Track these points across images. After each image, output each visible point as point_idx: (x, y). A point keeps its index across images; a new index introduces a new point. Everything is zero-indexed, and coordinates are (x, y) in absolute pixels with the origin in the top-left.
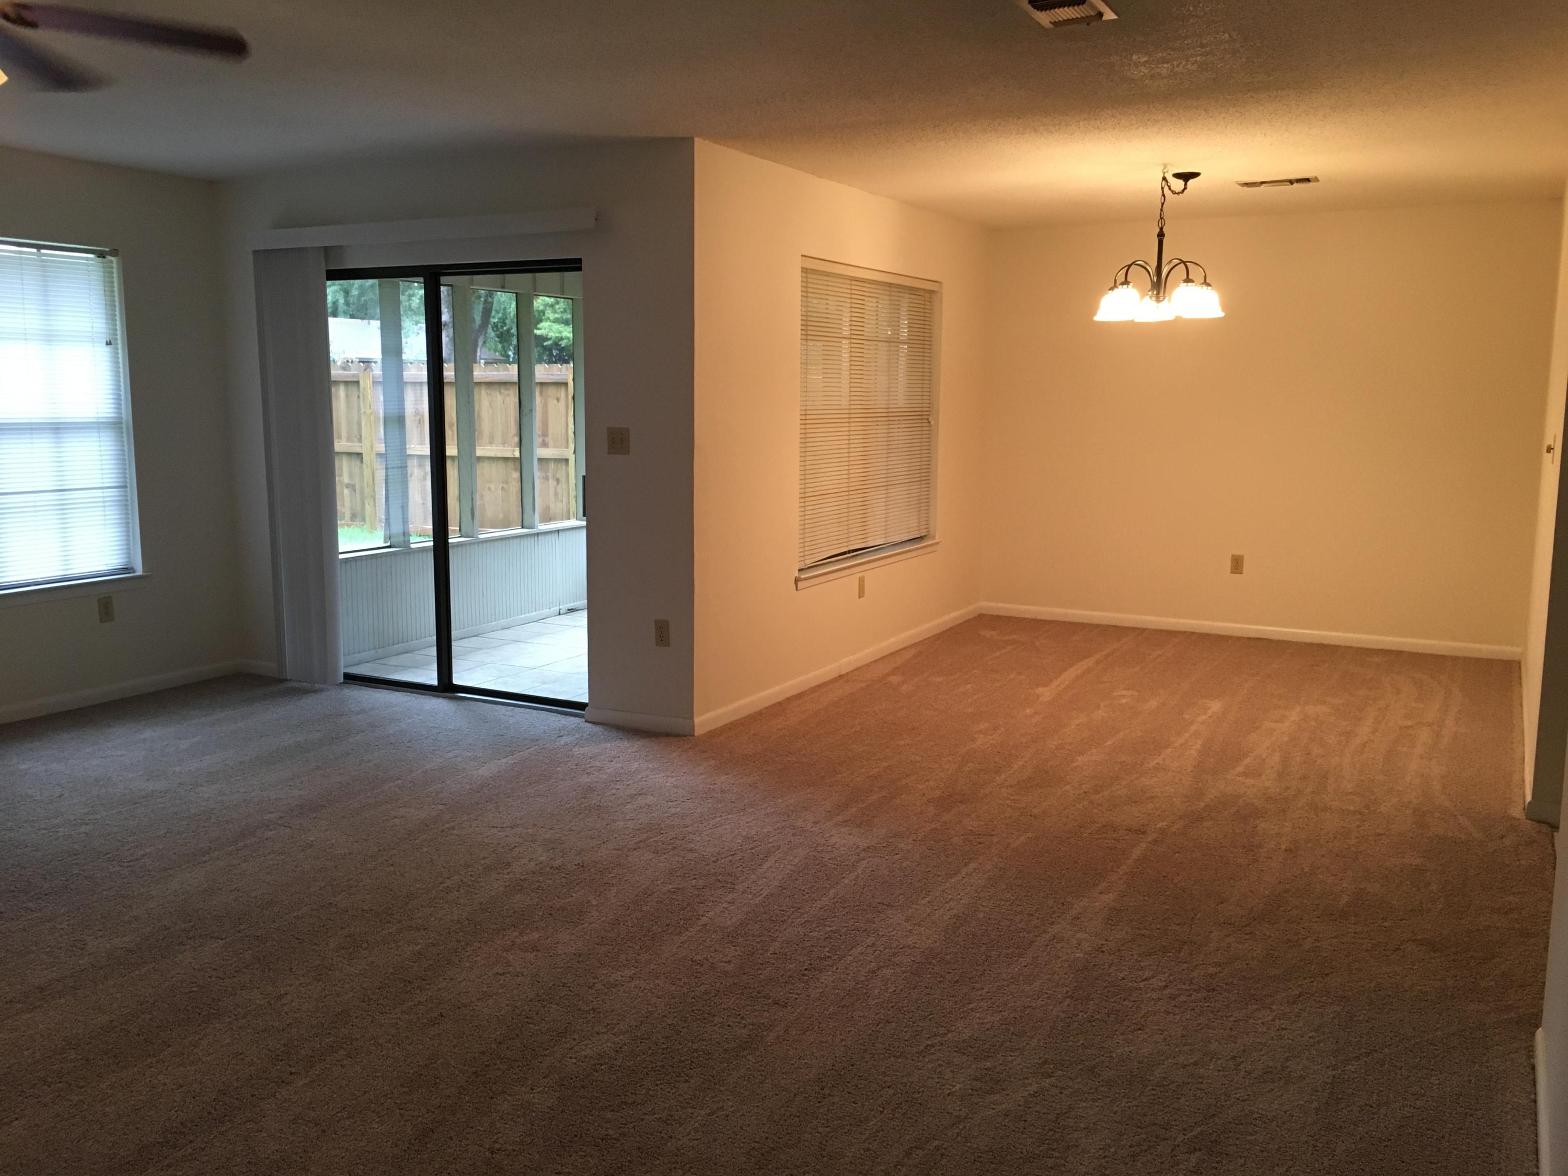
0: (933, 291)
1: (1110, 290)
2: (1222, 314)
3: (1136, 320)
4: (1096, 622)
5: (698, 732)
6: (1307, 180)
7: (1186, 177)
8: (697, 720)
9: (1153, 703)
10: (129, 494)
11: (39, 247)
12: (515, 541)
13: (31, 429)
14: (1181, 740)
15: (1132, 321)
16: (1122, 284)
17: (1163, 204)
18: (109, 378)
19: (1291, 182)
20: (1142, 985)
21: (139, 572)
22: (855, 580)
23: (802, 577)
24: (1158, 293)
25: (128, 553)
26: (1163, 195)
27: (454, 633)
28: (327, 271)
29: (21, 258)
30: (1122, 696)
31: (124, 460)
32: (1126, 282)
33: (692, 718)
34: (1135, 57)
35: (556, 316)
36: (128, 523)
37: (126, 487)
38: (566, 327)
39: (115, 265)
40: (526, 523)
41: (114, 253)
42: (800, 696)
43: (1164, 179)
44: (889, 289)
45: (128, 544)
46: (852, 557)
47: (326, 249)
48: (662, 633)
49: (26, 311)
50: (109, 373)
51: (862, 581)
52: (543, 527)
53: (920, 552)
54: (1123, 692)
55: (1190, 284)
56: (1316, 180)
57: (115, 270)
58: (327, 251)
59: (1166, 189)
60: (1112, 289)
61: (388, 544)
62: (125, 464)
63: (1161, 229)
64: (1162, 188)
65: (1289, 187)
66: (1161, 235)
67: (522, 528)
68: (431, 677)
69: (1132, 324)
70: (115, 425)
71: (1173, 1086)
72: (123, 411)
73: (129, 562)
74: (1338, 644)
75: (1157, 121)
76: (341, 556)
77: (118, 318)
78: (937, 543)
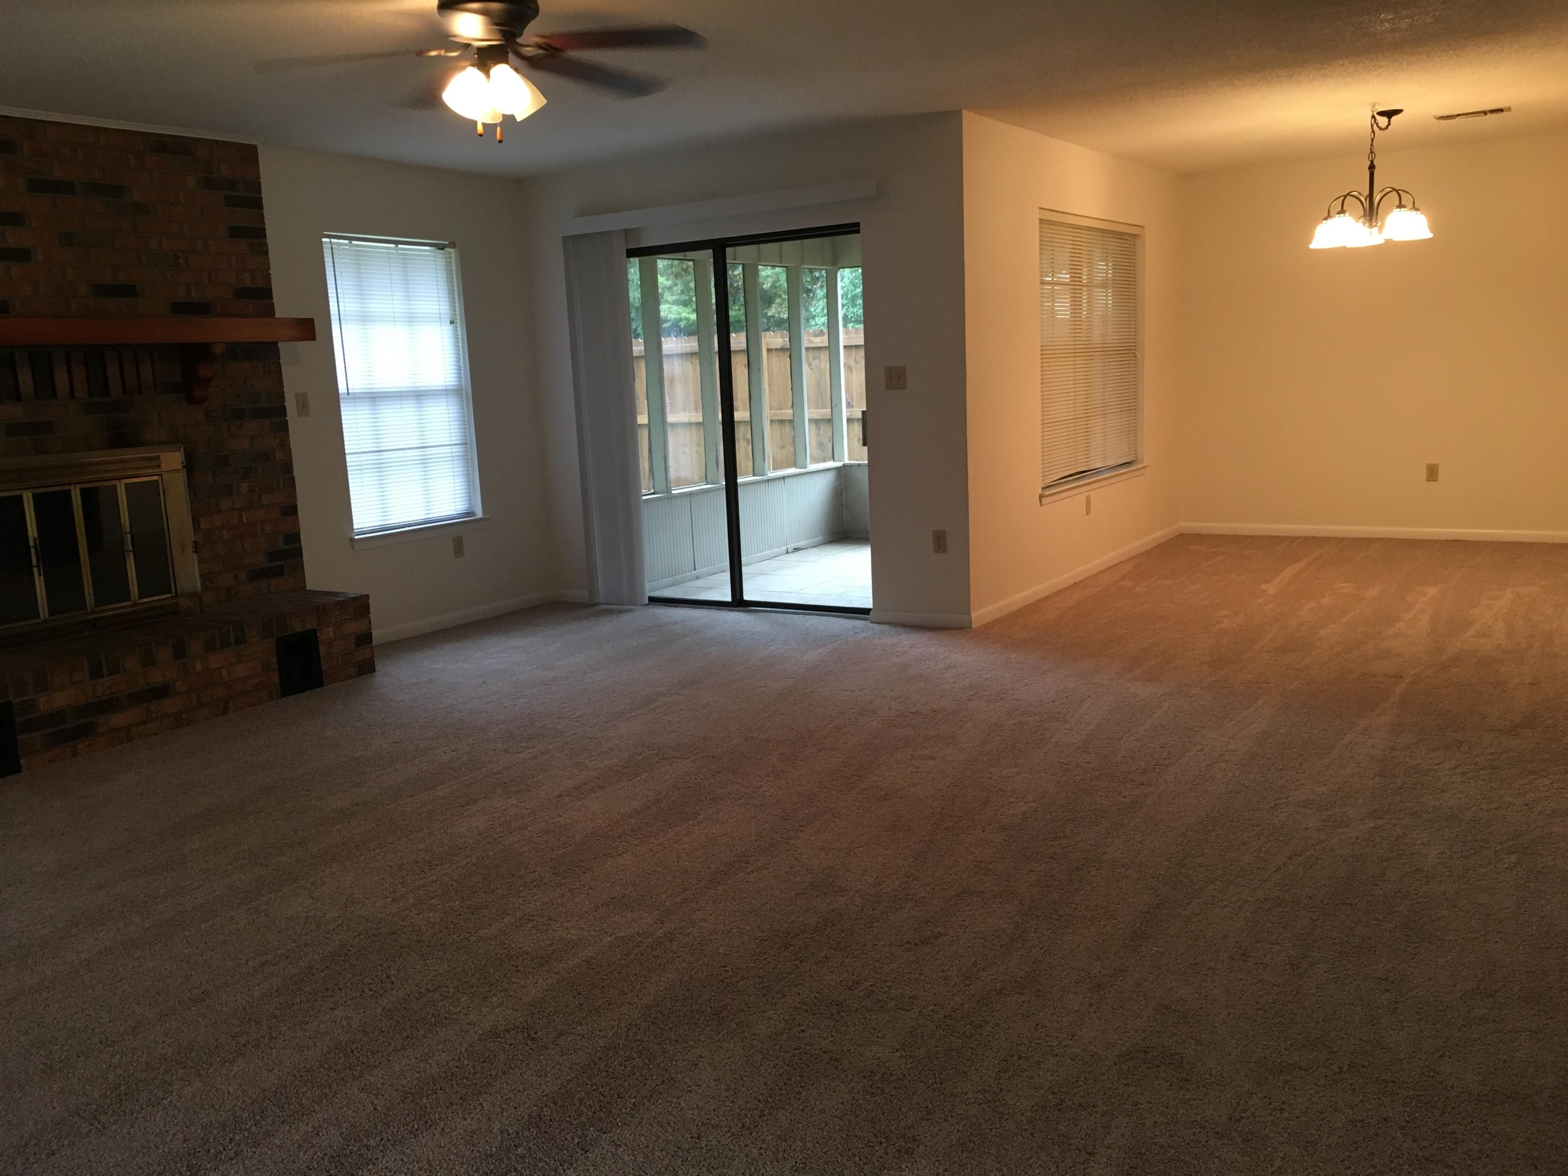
0: (1137, 235)
1: (1324, 219)
2: (1430, 235)
3: (1348, 246)
4: (1295, 534)
5: (975, 625)
6: (1501, 110)
7: (1389, 114)
8: (973, 615)
9: (1373, 592)
10: (469, 450)
11: (397, 243)
12: (751, 487)
13: (401, 396)
14: (1409, 616)
15: (1345, 247)
16: (1339, 213)
17: (1373, 140)
18: (452, 352)
19: (1485, 113)
20: (1436, 767)
21: (479, 514)
22: (1084, 496)
23: (1046, 493)
24: (1371, 220)
25: (470, 499)
26: (1373, 132)
27: (744, 560)
28: (627, 250)
29: (389, 253)
30: (1344, 587)
31: (465, 421)
32: (1342, 211)
33: (968, 612)
34: (1383, 15)
35: (675, 298)
36: (469, 474)
37: (467, 444)
38: (685, 308)
39: (453, 256)
40: (756, 472)
41: (452, 245)
42: (1047, 598)
43: (1373, 117)
44: (1101, 235)
45: (469, 492)
46: (1078, 478)
47: (626, 232)
48: (940, 542)
49: (394, 298)
50: (452, 348)
51: (1088, 499)
52: (772, 474)
53: (1128, 476)
54: (1342, 585)
55: (1402, 209)
56: (1509, 109)
57: (453, 260)
58: (627, 233)
59: (1375, 126)
60: (1326, 219)
61: (653, 491)
62: (465, 425)
63: (1372, 162)
64: (1372, 125)
65: (1483, 118)
66: (1372, 167)
67: (754, 475)
68: (726, 595)
69: (1344, 249)
70: (457, 391)
71: (1483, 821)
72: (463, 380)
73: (470, 507)
74: (1533, 541)
75: (1382, 67)
76: (644, 498)
77: (457, 300)
78: (1145, 467)
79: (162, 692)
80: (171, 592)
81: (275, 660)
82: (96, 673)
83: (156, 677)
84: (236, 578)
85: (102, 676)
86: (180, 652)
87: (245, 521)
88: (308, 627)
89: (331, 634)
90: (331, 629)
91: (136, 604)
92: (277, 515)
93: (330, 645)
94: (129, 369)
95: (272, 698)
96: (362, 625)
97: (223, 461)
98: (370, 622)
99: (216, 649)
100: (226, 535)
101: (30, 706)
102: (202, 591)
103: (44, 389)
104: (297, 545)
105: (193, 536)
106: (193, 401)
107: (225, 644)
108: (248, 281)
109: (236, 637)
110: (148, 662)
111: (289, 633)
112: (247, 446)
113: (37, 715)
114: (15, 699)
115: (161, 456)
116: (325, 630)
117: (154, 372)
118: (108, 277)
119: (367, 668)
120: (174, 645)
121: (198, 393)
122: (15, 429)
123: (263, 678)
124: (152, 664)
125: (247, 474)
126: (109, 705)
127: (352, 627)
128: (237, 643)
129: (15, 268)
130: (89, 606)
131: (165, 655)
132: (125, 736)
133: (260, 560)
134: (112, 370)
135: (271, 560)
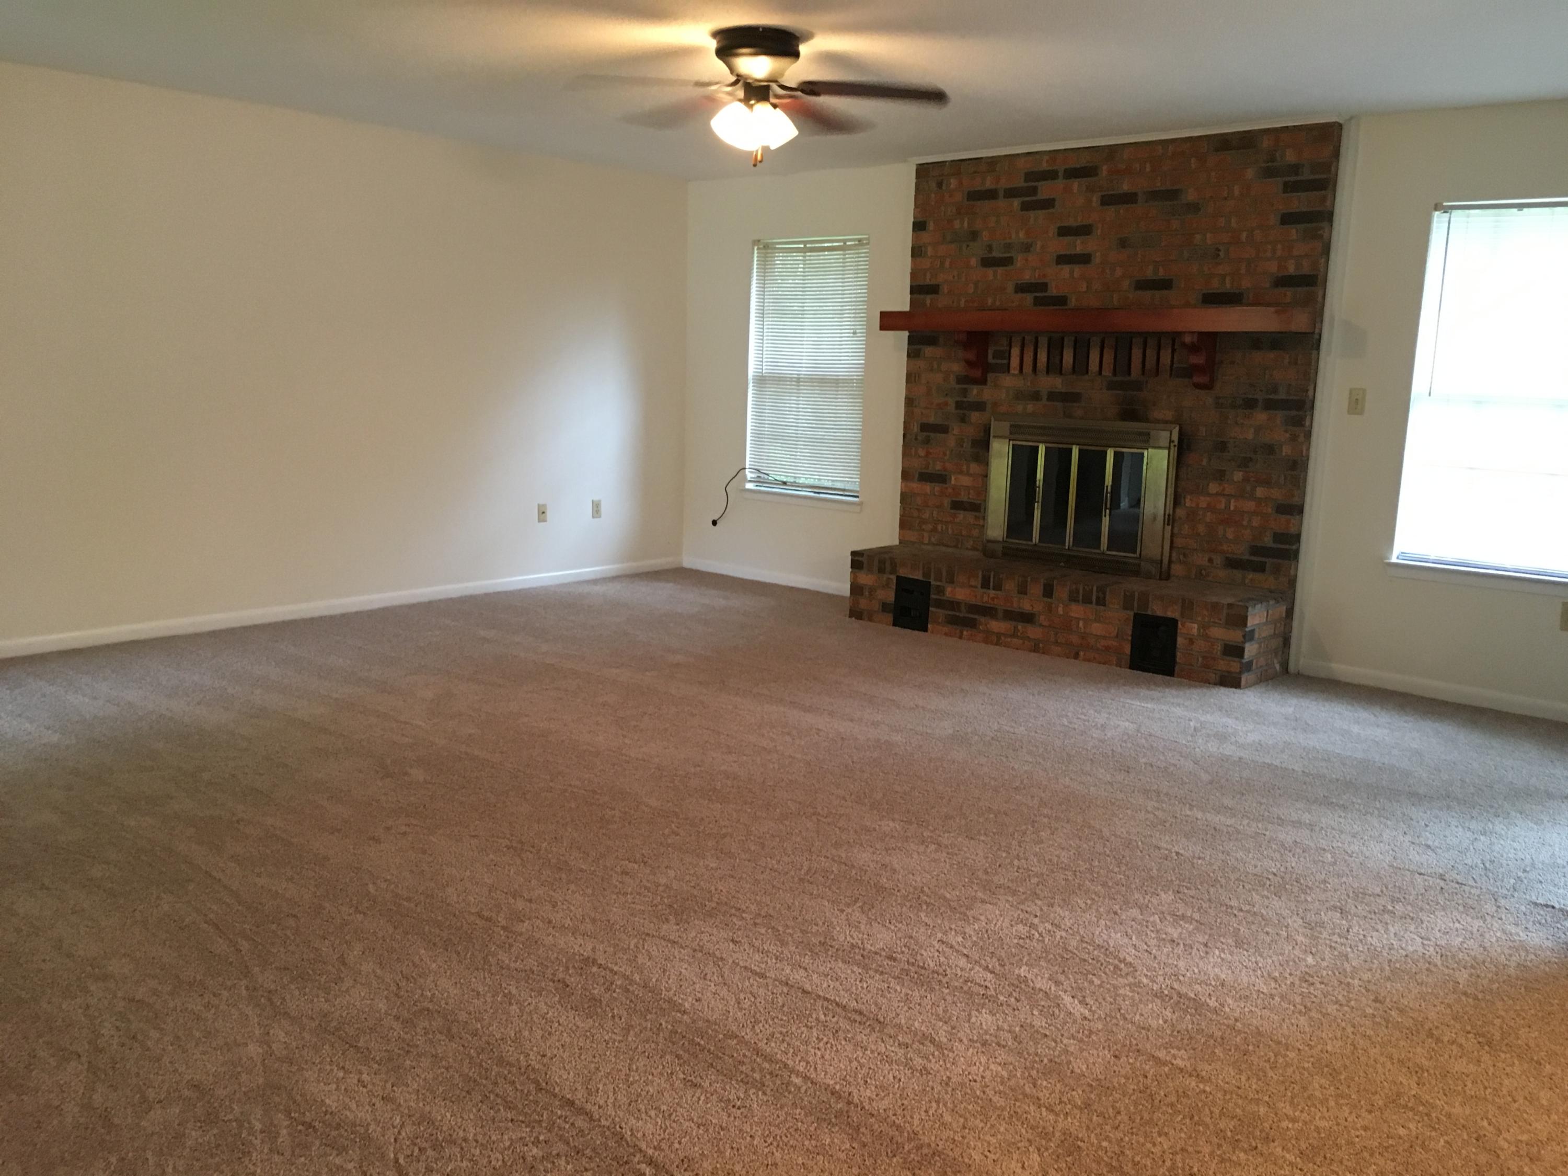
79: (1028, 618)
80: (1135, 552)
81: (1130, 632)
82: (985, 584)
83: (1026, 606)
84: (1210, 560)
85: (989, 588)
86: (1048, 592)
87: (1232, 508)
88: (1169, 614)
89: (1195, 631)
90: (1196, 626)
91: (1101, 553)
92: (1270, 510)
93: (1191, 641)
94: (1151, 354)
95: (1119, 665)
96: (1234, 636)
97: (1222, 447)
98: (1244, 636)
99: (1078, 601)
100: (1209, 517)
101: (940, 590)
102: (1170, 562)
103: (1080, 367)
104: (1287, 547)
105: (1170, 510)
106: (1197, 386)
107: (1087, 600)
108: (1291, 269)
109: (1098, 598)
110: (1023, 591)
111: (1149, 613)
112: (1250, 436)
113: (944, 598)
114: (933, 583)
115: (1153, 433)
116: (1188, 624)
117: (1173, 358)
118: (1149, 273)
119: (1231, 681)
120: (1045, 585)
121: (1197, 379)
122: (1052, 396)
123: (1115, 644)
124: (1026, 594)
125: (1245, 463)
126: (989, 612)
127: (1220, 633)
128: (1098, 603)
129: (1077, 270)
130: (1067, 544)
131: (1036, 590)
132: (996, 640)
133: (1241, 551)
134: (1137, 354)
135: (1252, 554)
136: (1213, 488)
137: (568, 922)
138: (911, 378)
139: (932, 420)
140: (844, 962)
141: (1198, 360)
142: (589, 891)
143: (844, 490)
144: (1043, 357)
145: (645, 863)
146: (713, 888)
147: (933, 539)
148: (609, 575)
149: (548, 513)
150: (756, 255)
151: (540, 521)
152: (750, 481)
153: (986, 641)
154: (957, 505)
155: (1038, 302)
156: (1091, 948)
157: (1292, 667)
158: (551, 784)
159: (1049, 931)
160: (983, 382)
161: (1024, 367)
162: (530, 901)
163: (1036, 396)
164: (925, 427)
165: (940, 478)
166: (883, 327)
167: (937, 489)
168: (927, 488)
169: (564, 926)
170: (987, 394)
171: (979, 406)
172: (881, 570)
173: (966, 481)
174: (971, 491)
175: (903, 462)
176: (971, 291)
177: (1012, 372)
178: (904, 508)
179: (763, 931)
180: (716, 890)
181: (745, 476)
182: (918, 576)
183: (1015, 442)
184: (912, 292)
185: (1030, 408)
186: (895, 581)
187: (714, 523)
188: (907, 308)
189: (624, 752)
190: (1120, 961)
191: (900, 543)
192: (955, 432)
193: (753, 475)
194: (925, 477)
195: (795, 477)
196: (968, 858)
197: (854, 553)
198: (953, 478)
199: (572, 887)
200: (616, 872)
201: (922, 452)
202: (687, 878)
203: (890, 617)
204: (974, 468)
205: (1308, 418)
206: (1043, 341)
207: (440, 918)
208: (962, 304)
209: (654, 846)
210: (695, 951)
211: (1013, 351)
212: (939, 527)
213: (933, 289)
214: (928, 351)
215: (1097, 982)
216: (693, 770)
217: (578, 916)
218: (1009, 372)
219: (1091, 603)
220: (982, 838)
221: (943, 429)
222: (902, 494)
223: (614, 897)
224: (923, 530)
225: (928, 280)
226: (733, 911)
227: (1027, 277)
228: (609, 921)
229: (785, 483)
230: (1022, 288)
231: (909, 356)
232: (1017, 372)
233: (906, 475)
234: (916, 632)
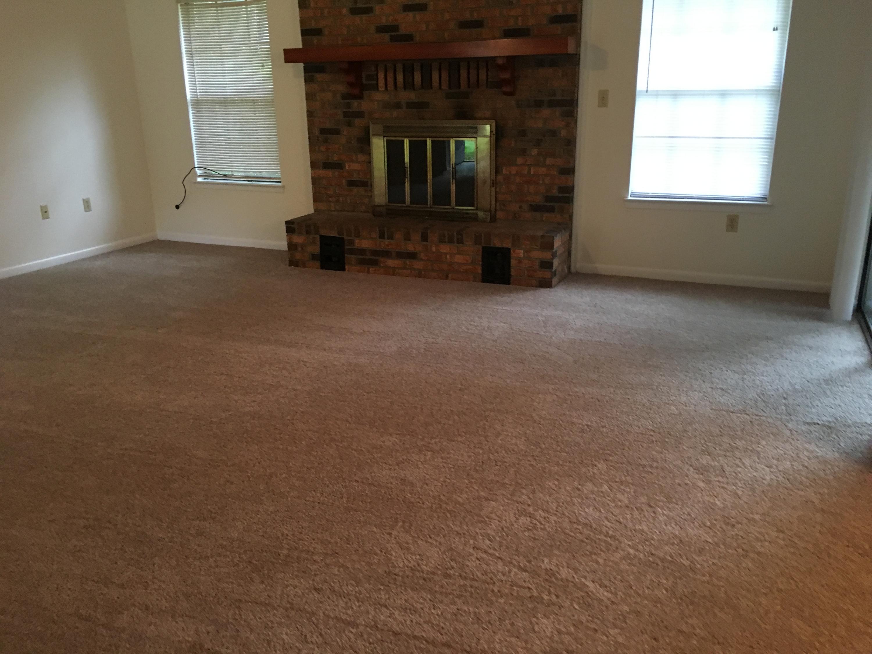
70: (770, 92)
79: (412, 256)
80: (474, 206)
81: (480, 259)
82: (382, 236)
83: (411, 248)
84: (521, 207)
85: (384, 238)
86: (425, 238)
87: (532, 173)
88: (505, 245)
89: (522, 255)
90: (522, 251)
91: (453, 208)
92: (556, 173)
93: (520, 261)
94: (473, 73)
95: (474, 281)
96: (546, 255)
97: (523, 133)
98: (552, 255)
99: (445, 242)
100: (518, 179)
101: (352, 243)
102: (496, 210)
103: (427, 84)
104: (567, 195)
105: (493, 177)
106: (506, 94)
107: (451, 241)
108: (560, 10)
109: (458, 239)
110: (407, 238)
111: (492, 245)
112: (540, 125)
113: (355, 248)
114: (345, 237)
115: (479, 126)
116: (517, 251)
117: (487, 75)
118: (467, 16)
119: (546, 284)
120: (422, 233)
121: (505, 89)
122: (410, 105)
123: (470, 267)
124: (409, 240)
125: (538, 143)
126: (387, 254)
127: (538, 254)
128: (458, 243)
129: (418, 16)
130: (429, 204)
131: (416, 237)
132: (392, 272)
133: (539, 200)
134: (463, 73)
135: (546, 201)
136: (520, 160)
137: (165, 604)
138: (310, 97)
139: (328, 126)
140: (414, 589)
141: (506, 76)
142: (173, 562)
143: (270, 178)
144: (400, 78)
145: (213, 519)
146: (280, 535)
147: (337, 207)
148: (106, 251)
149: (50, 211)
150: (180, 10)
151: (44, 218)
152: (200, 176)
153: (386, 273)
154: (352, 183)
155: (393, 39)
156: (580, 527)
157: (573, 270)
158: (109, 450)
159: (545, 518)
160: (360, 97)
161: (389, 86)
162: (122, 586)
163: (398, 106)
164: (323, 131)
165: (338, 166)
166: (287, 61)
167: (337, 173)
168: (329, 173)
169: (161, 610)
170: (364, 105)
171: (360, 115)
172: (308, 232)
173: (356, 166)
174: (361, 173)
175: (311, 157)
176: (345, 33)
177: (380, 89)
178: (315, 188)
179: (336, 571)
180: (283, 535)
181: (195, 173)
182: (334, 234)
183: (389, 138)
184: (302, 35)
185: (395, 113)
186: (319, 239)
187: (177, 207)
188: (300, 46)
189: (161, 407)
190: (605, 536)
191: (315, 211)
192: (345, 133)
193: (201, 172)
194: (327, 166)
195: (232, 171)
196: (458, 460)
197: (287, 223)
198: (347, 166)
199: (157, 560)
200: (191, 535)
201: (323, 149)
202: (255, 527)
203: (318, 264)
204: (361, 157)
205: (575, 111)
206: (399, 66)
207: (39, 628)
208: (340, 42)
209: (216, 499)
210: (287, 609)
211: (379, 75)
212: (341, 199)
213: (318, 32)
214: (319, 77)
215: (601, 561)
216: (224, 415)
217: (172, 594)
218: (378, 89)
219: (453, 242)
220: (459, 439)
221: (336, 132)
222: (312, 178)
223: (197, 563)
224: (330, 202)
225: (313, 25)
226: (304, 555)
227: (384, 21)
228: (201, 593)
229: (226, 176)
230: (382, 29)
231: (306, 81)
232: (383, 89)
233: (313, 165)
234: (338, 272)
